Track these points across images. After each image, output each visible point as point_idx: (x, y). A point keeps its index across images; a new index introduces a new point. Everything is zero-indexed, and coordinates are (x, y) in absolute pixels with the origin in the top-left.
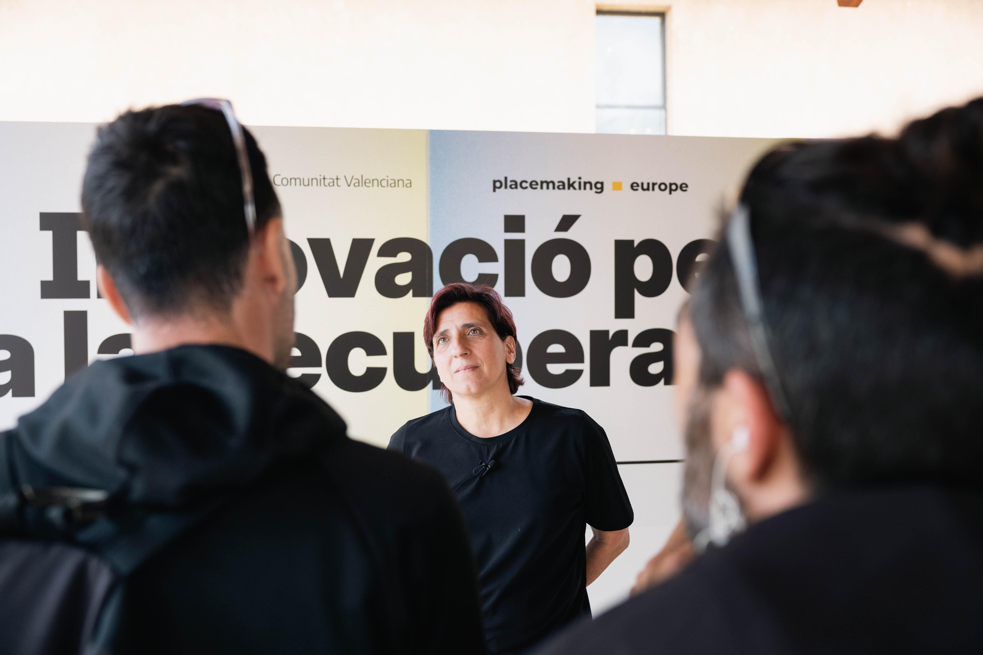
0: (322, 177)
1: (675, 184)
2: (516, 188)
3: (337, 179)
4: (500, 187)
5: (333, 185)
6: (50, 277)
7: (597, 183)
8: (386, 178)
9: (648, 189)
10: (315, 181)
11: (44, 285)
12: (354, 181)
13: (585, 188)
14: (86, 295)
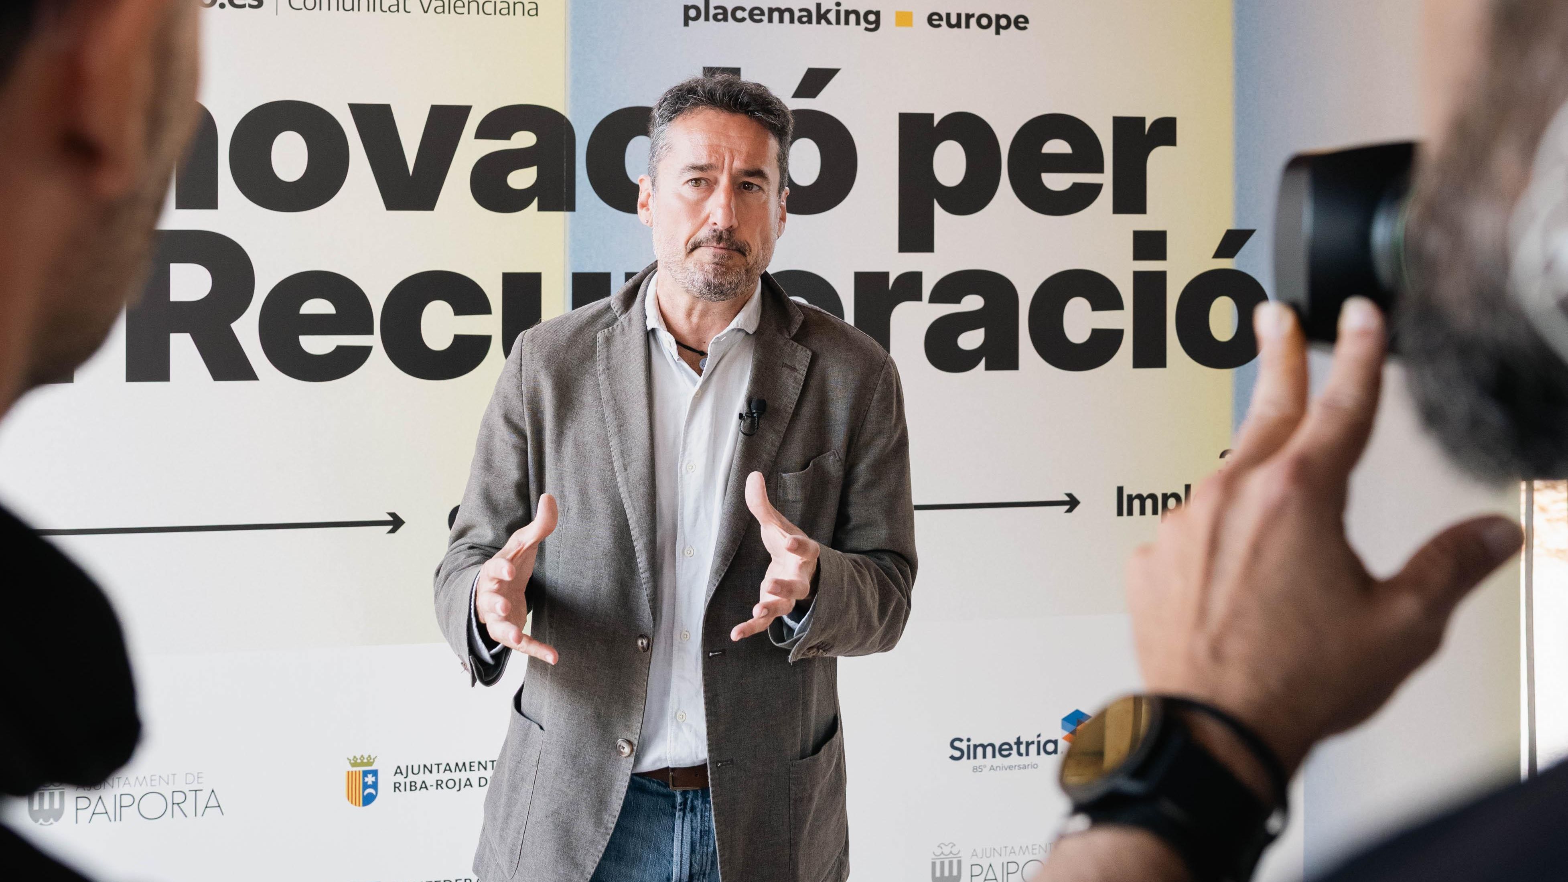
1: (1007, 17)
2: (725, 19)
4: (697, 18)
5: (398, 10)
7: (869, 12)
9: (958, 25)
10: (364, 3)
12: (434, 4)
13: (847, 22)
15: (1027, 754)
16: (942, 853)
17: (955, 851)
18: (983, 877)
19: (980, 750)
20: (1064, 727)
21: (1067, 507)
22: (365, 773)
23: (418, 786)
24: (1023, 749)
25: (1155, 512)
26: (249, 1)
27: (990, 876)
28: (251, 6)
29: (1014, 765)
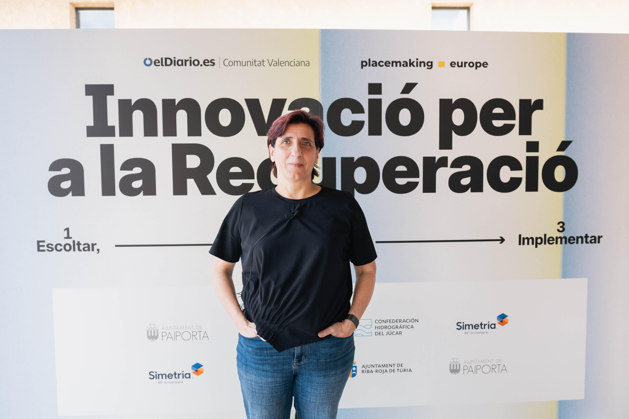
0: (254, 60)
1: (480, 63)
2: (376, 66)
3: (263, 61)
4: (366, 66)
5: (261, 65)
6: (92, 124)
7: (428, 62)
8: (294, 61)
9: (462, 66)
10: (249, 63)
11: (88, 128)
12: (273, 63)
13: (420, 66)
14: (113, 135)
15: (484, 328)
16: (453, 361)
17: (458, 361)
18: (468, 370)
19: (467, 327)
20: (498, 319)
21: (500, 242)
24: (483, 326)
25: (533, 244)
26: (210, 63)
27: (471, 370)
28: (211, 65)
29: (479, 332)
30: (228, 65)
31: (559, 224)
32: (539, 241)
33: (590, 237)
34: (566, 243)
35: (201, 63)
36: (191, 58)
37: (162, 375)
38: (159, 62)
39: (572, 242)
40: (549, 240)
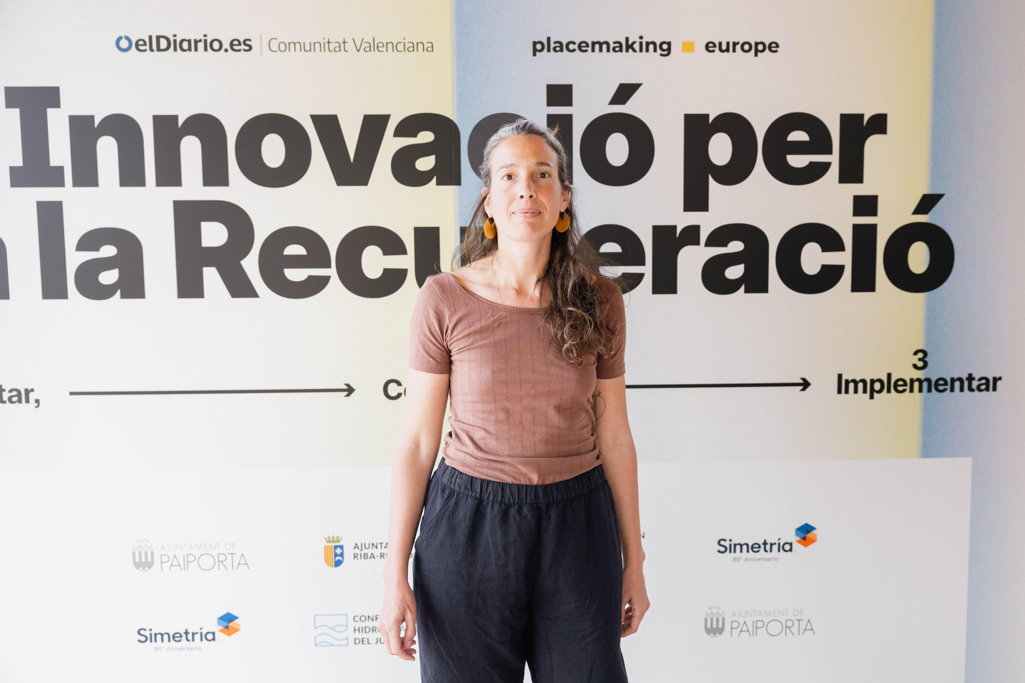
0: (326, 41)
1: (763, 43)
2: (562, 50)
3: (344, 43)
4: (542, 50)
5: (340, 51)
6: (19, 163)
7: (662, 44)
8: (403, 41)
9: (727, 50)
10: (317, 46)
11: (13, 170)
12: (364, 45)
13: (647, 50)
14: (61, 184)
15: (771, 551)
16: (712, 613)
17: (720, 611)
18: (739, 629)
19: (738, 548)
20: (797, 534)
21: (801, 387)
22: (336, 547)
23: (369, 556)
24: (768, 547)
25: (865, 391)
26: (243, 47)
27: (745, 629)
28: (244, 50)
29: (761, 557)
30: (277, 49)
31: (916, 353)
32: (877, 386)
33: (977, 379)
34: (929, 390)
35: (226, 45)
36: (205, 36)
37: (162, 635)
38: (145, 44)
39: (941, 388)
40: (896, 385)
